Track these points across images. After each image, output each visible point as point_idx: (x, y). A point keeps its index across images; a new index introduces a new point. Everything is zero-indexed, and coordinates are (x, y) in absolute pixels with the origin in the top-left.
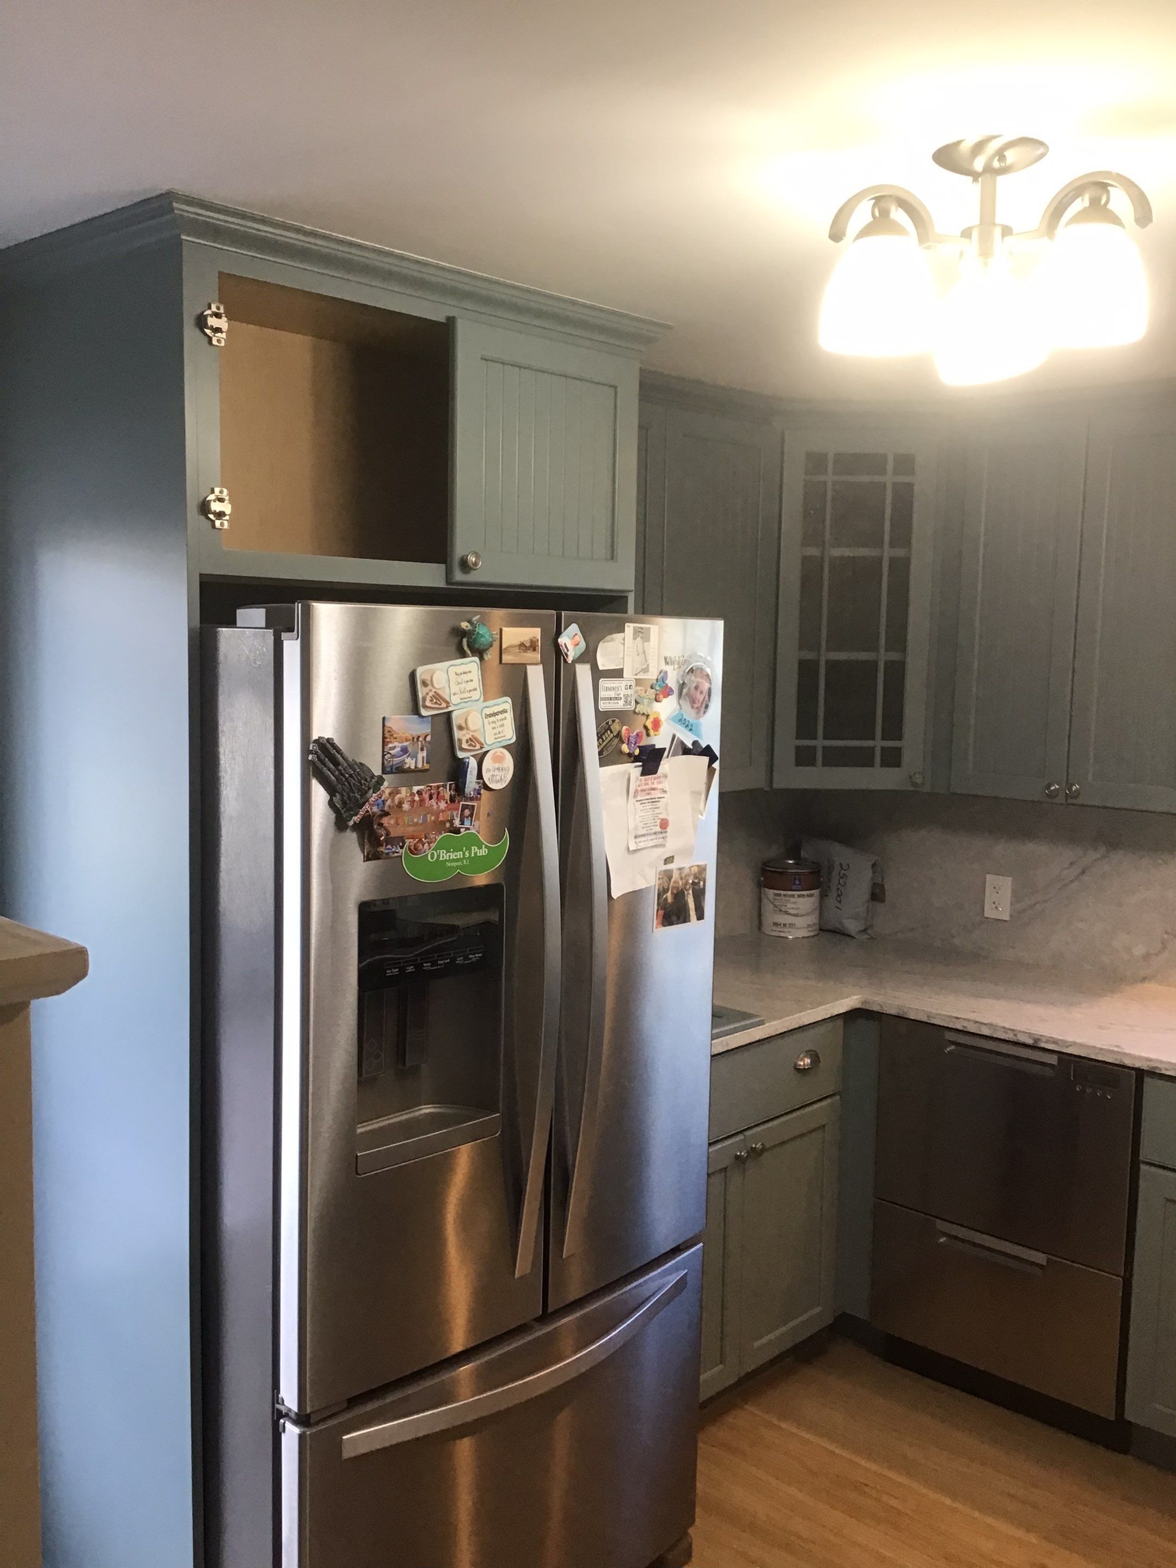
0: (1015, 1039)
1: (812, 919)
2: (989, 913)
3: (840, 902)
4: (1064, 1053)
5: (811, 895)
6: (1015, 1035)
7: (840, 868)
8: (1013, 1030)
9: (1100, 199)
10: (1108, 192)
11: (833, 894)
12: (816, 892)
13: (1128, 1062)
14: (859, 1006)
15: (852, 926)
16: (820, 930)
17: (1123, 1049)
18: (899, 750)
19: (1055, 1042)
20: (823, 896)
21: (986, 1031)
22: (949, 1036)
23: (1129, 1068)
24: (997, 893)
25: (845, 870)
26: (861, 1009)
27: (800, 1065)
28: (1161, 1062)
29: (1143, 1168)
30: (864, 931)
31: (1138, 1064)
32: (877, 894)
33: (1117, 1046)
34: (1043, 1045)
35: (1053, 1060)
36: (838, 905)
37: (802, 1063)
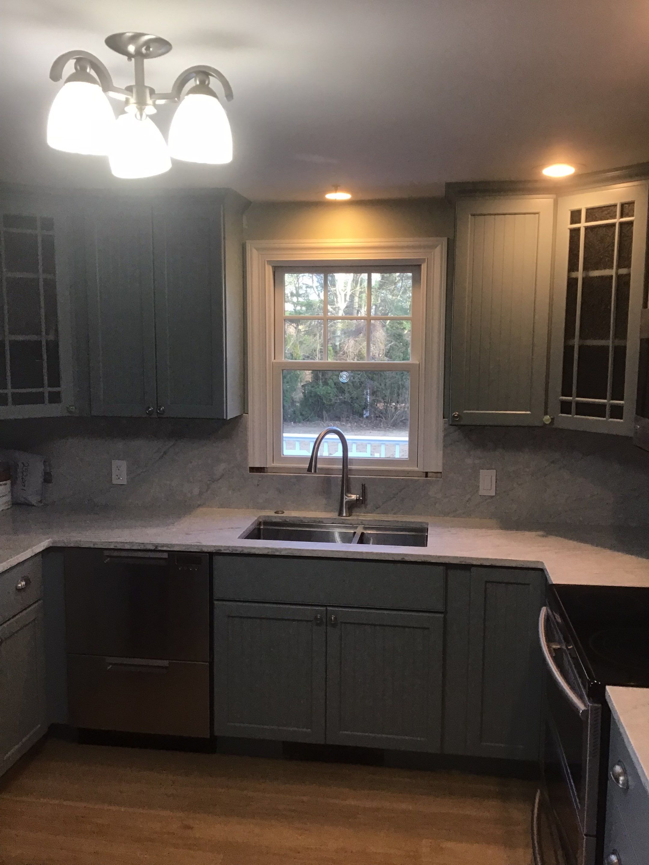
0: (145, 548)
1: (8, 498)
2: (115, 481)
3: (24, 486)
4: (172, 551)
5: (5, 484)
6: (145, 546)
7: (22, 465)
8: (143, 543)
9: (205, 82)
10: (209, 78)
11: (19, 481)
12: (9, 482)
13: (205, 550)
14: (51, 545)
15: (34, 500)
16: (13, 504)
17: (202, 543)
18: (59, 393)
19: (166, 545)
20: (12, 484)
21: (127, 547)
22: (106, 553)
23: (206, 552)
24: (119, 469)
25: (26, 467)
26: (52, 547)
27: (19, 587)
28: (222, 546)
29: (216, 602)
30: (41, 502)
31: (210, 550)
32: (47, 479)
33: (199, 542)
34: (160, 548)
35: (165, 555)
36: (24, 488)
37: (20, 585)
